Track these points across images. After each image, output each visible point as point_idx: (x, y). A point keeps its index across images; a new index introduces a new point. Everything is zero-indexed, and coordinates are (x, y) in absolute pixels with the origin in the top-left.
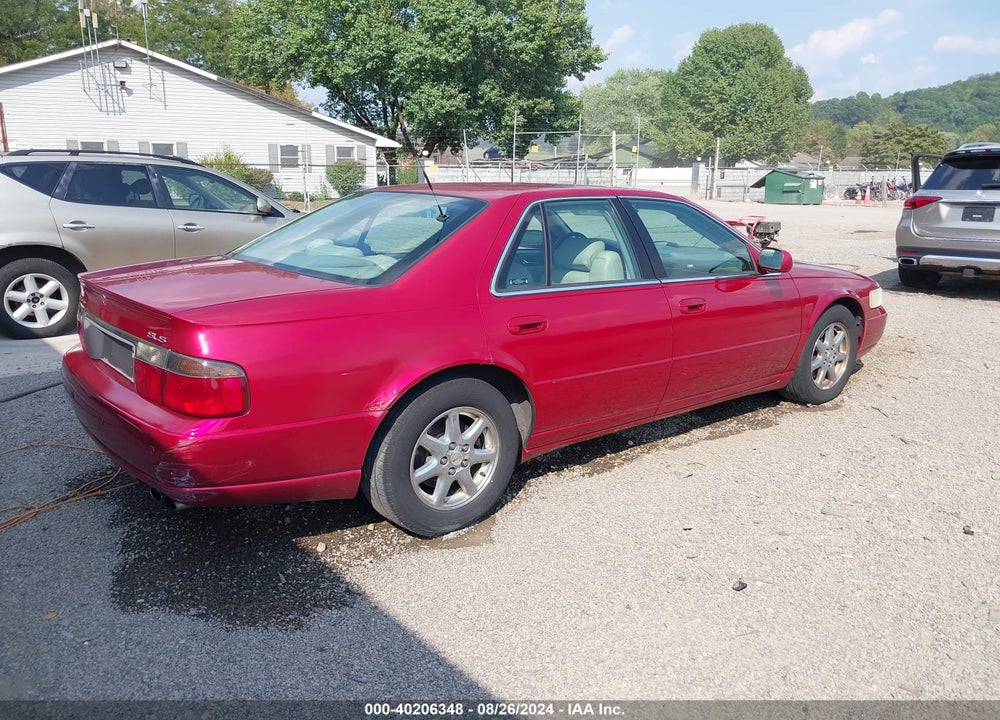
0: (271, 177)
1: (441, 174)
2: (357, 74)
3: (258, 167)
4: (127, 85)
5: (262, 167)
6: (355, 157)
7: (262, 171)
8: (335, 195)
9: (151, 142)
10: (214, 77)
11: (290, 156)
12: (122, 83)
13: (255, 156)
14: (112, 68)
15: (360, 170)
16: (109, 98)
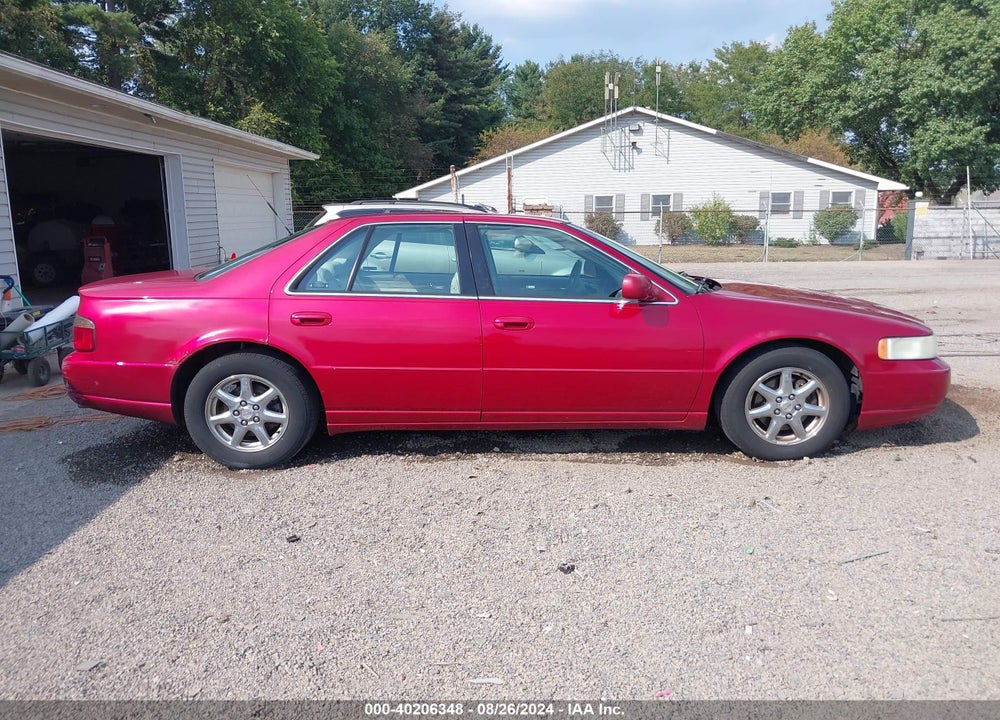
0: (756, 223)
1: (937, 216)
2: (858, 116)
3: (745, 214)
4: (637, 145)
5: (750, 214)
6: (852, 202)
7: (748, 218)
8: (824, 241)
9: (652, 194)
10: (714, 131)
11: (780, 204)
12: (634, 144)
13: (743, 204)
14: (627, 131)
15: (853, 215)
16: (622, 157)
